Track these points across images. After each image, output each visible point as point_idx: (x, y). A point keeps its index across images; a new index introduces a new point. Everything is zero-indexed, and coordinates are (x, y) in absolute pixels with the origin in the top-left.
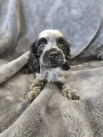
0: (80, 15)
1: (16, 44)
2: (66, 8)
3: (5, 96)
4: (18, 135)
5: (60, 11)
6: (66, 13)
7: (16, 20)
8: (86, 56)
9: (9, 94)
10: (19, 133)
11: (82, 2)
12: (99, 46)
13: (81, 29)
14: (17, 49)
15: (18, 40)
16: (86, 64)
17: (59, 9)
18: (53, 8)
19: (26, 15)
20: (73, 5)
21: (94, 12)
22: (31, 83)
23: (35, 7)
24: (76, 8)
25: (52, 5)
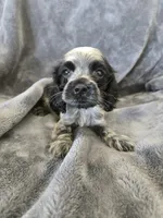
0: (118, 22)
1: (18, 67)
2: (97, 11)
3: (14, 152)
4: (54, 212)
5: (88, 16)
6: (97, 19)
7: (16, 28)
8: (129, 85)
9: (19, 148)
10: (57, 209)
11: (121, 3)
12: (147, 70)
13: (121, 45)
14: (19, 75)
15: (21, 60)
16: (131, 97)
17: (86, 11)
18: (77, 10)
19: (32, 20)
20: (107, 6)
21: (139, 18)
22: (51, 129)
23: (48, 7)
24: (112, 11)
25: (75, 6)
